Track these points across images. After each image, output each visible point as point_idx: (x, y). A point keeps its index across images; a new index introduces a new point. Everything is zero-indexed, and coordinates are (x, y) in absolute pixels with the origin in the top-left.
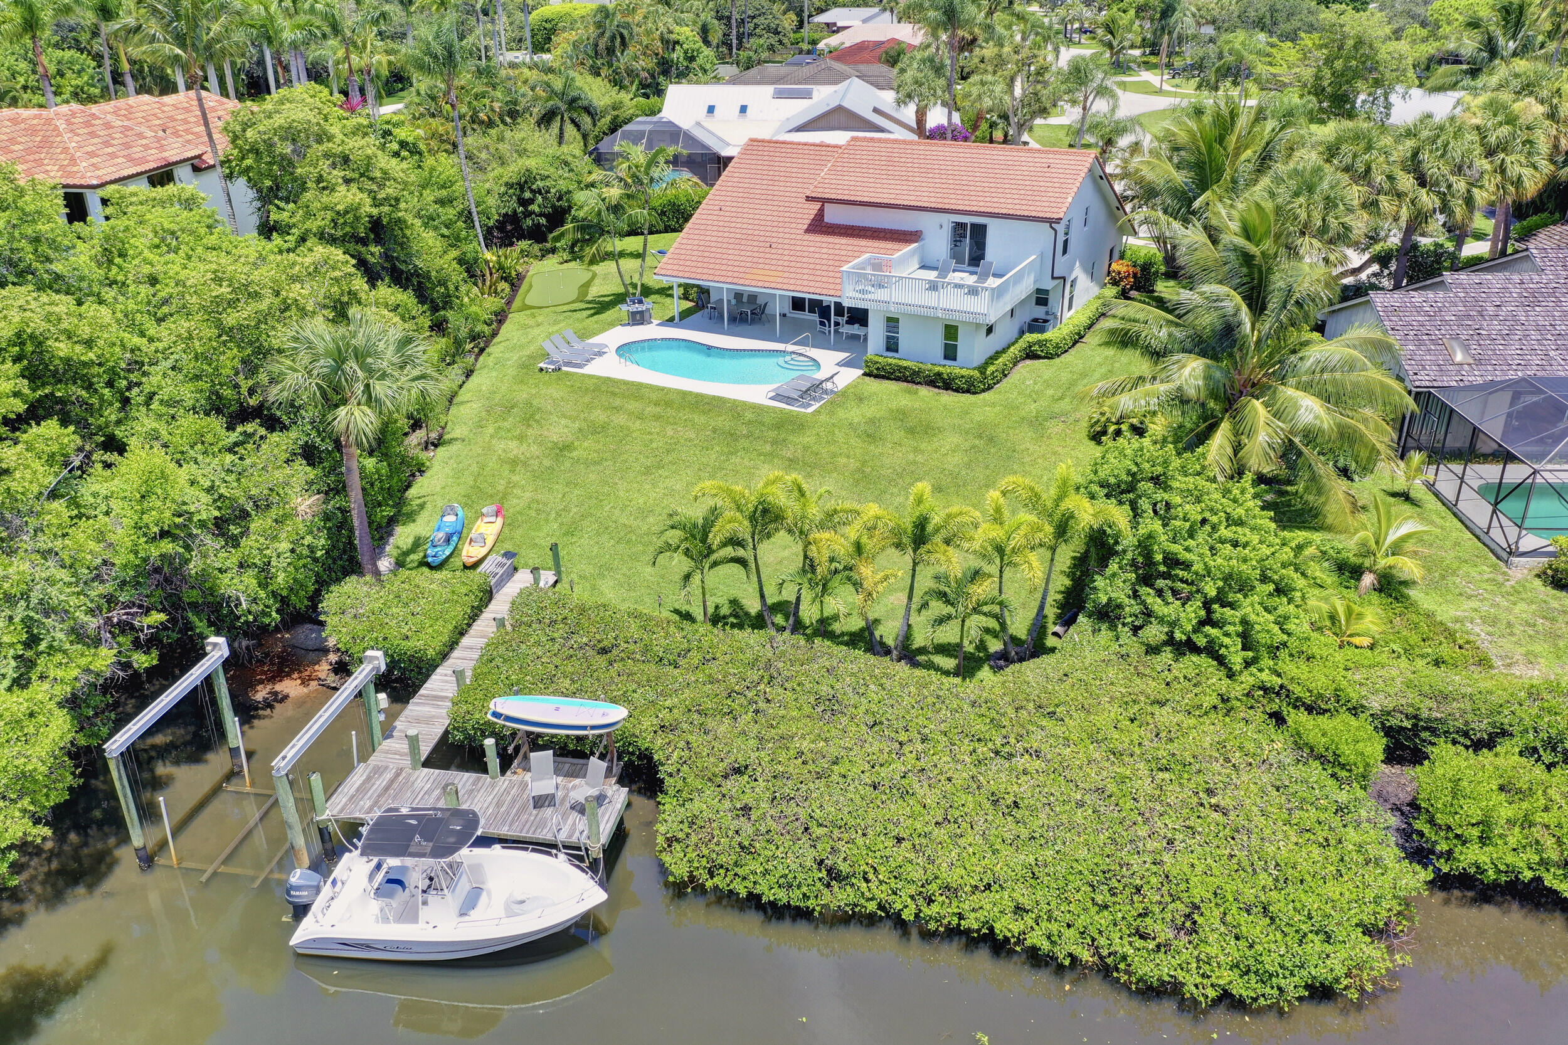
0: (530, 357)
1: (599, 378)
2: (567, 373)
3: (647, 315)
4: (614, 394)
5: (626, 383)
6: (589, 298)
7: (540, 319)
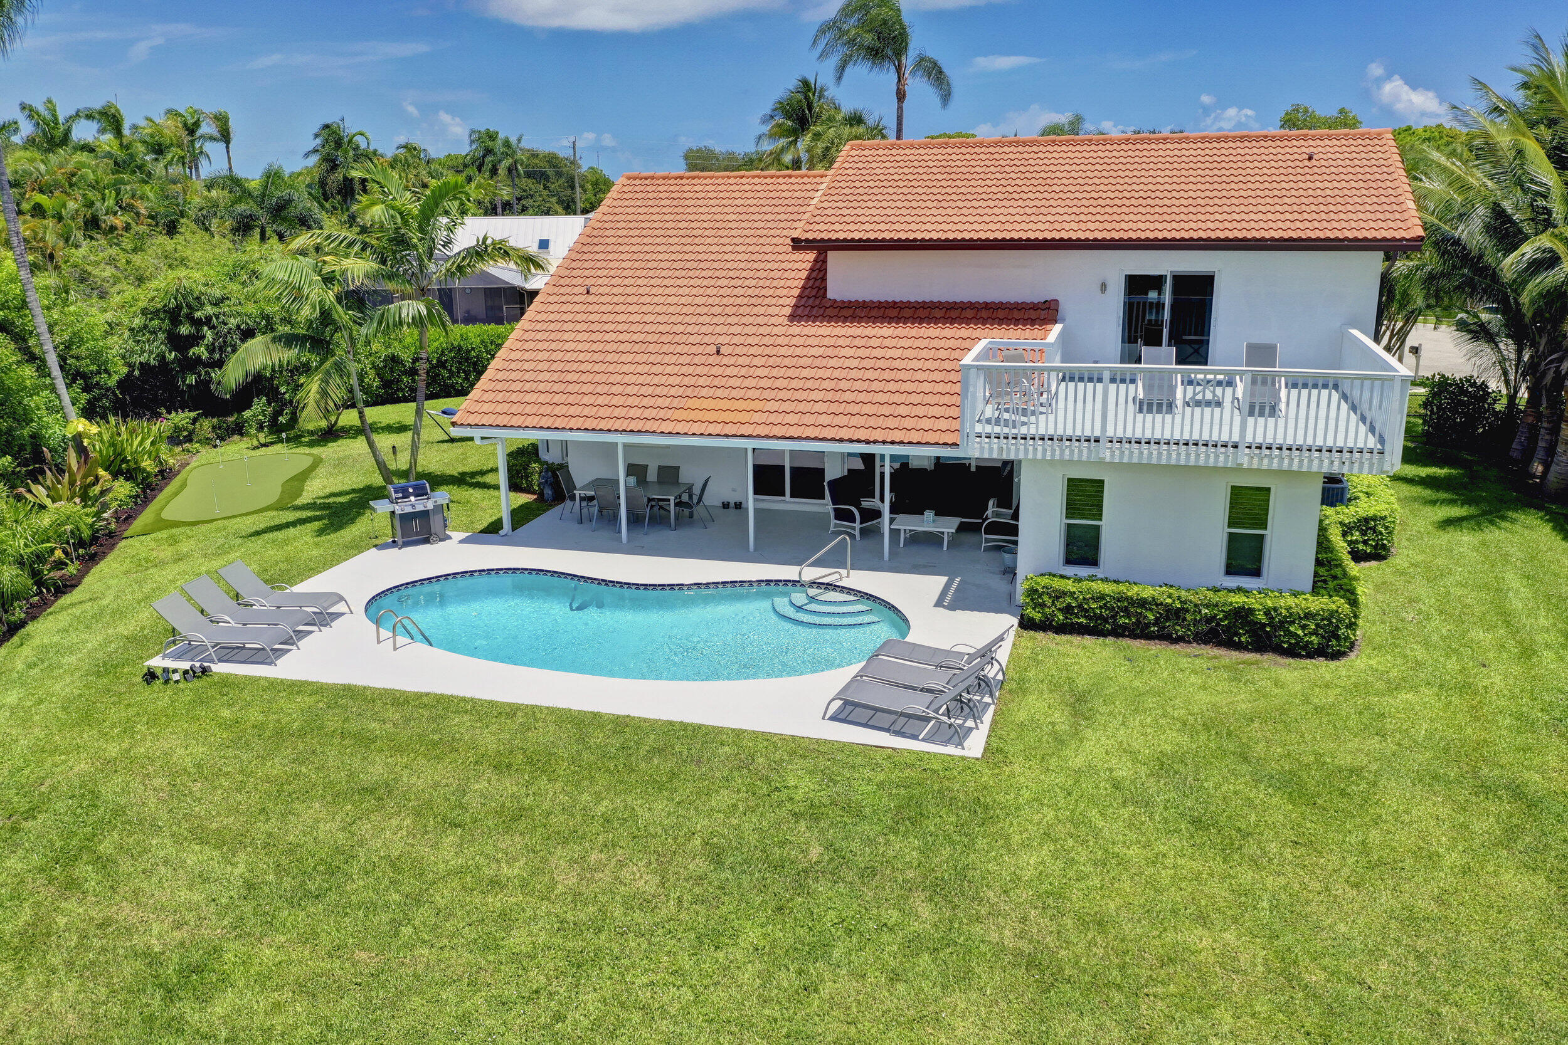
0: (132, 640)
1: (318, 689)
2: (226, 682)
3: (436, 523)
4: (365, 741)
5: (399, 700)
6: (305, 498)
7: (185, 547)
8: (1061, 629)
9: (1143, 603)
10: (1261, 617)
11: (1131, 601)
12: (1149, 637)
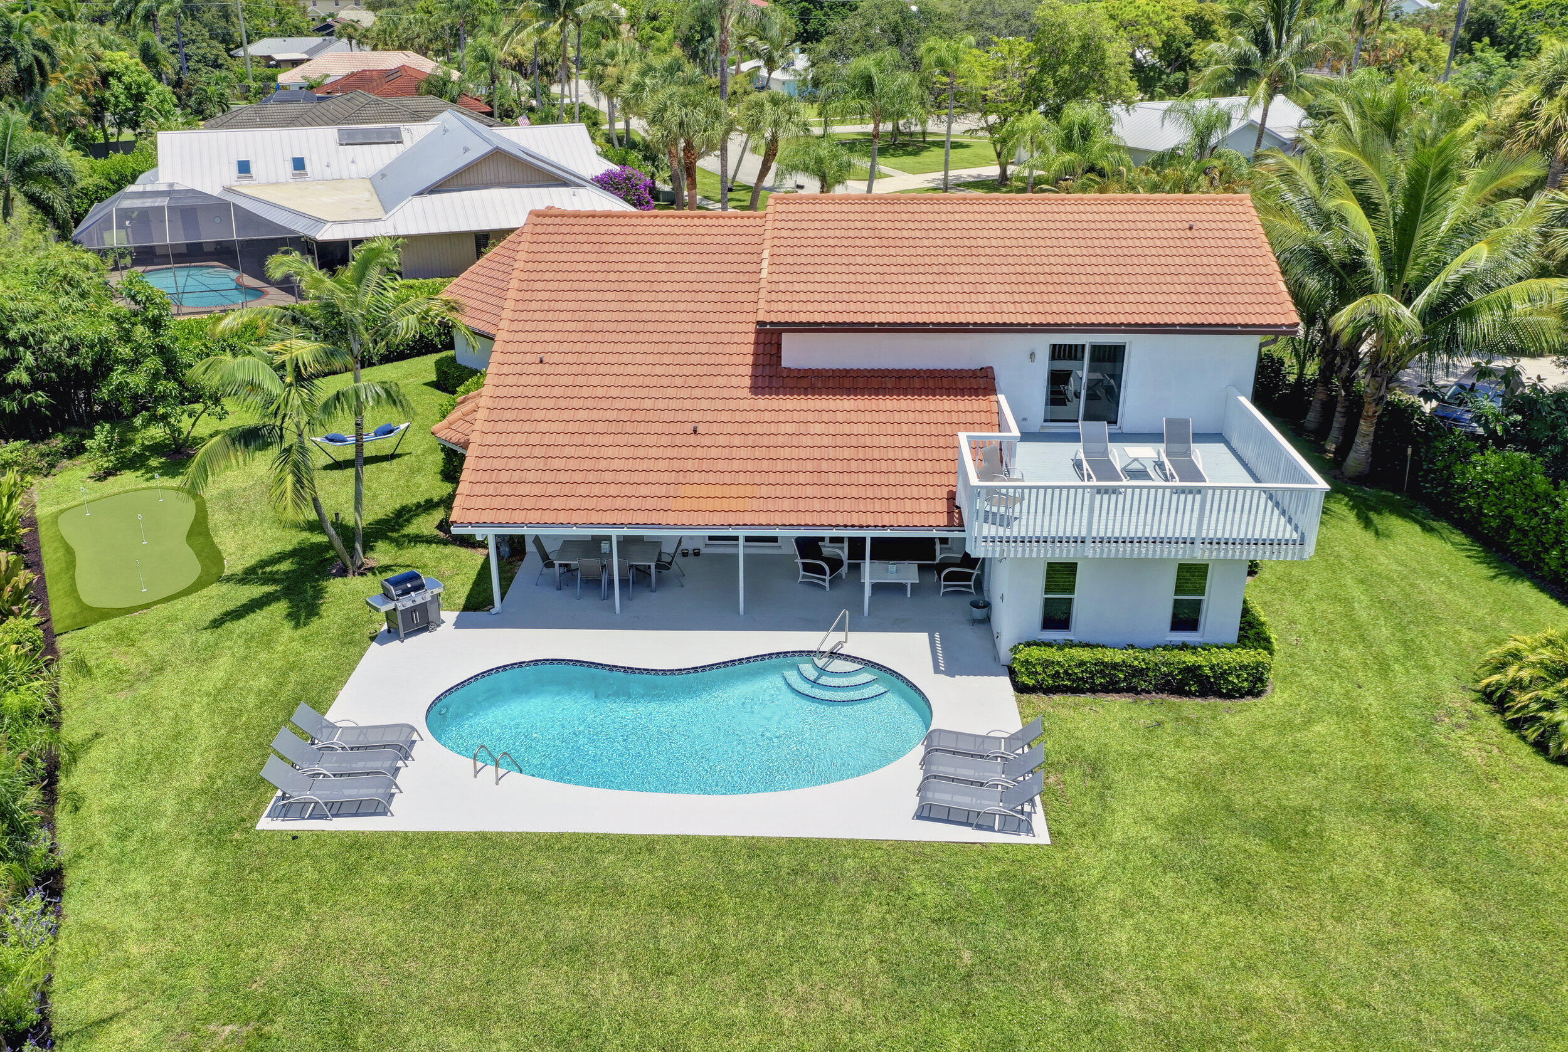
1: (456, 841)
2: (359, 843)
4: (536, 894)
8: (1048, 691)
9: (1115, 666)
10: (1207, 671)
11: (1106, 665)
12: (1119, 691)
